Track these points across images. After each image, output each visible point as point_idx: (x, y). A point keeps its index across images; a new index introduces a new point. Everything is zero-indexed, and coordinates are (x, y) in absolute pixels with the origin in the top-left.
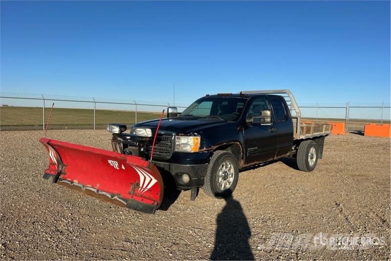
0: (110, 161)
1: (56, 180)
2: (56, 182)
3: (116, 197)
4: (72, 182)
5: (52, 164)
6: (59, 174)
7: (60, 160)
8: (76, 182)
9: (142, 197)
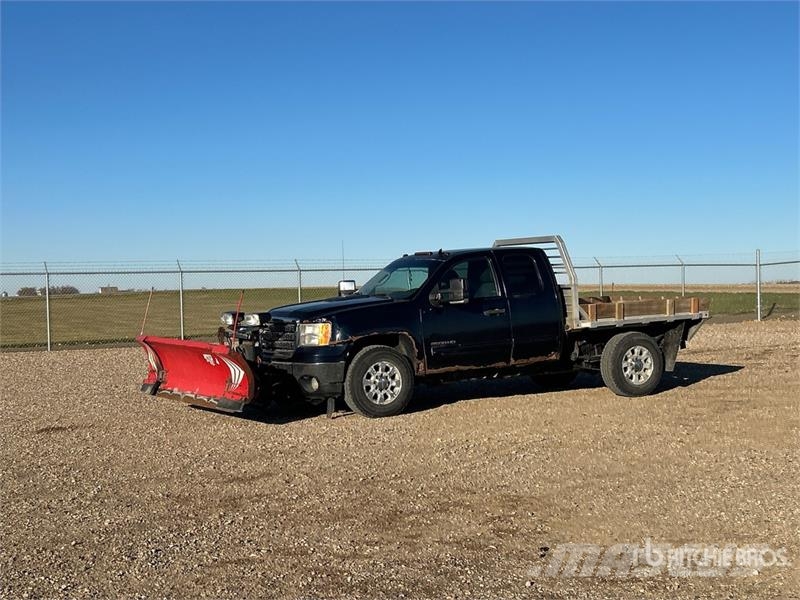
0: (205, 356)
1: (155, 392)
2: (154, 394)
3: (212, 400)
4: (172, 391)
5: (153, 371)
6: (158, 383)
7: (160, 366)
8: (176, 391)
9: (234, 393)
